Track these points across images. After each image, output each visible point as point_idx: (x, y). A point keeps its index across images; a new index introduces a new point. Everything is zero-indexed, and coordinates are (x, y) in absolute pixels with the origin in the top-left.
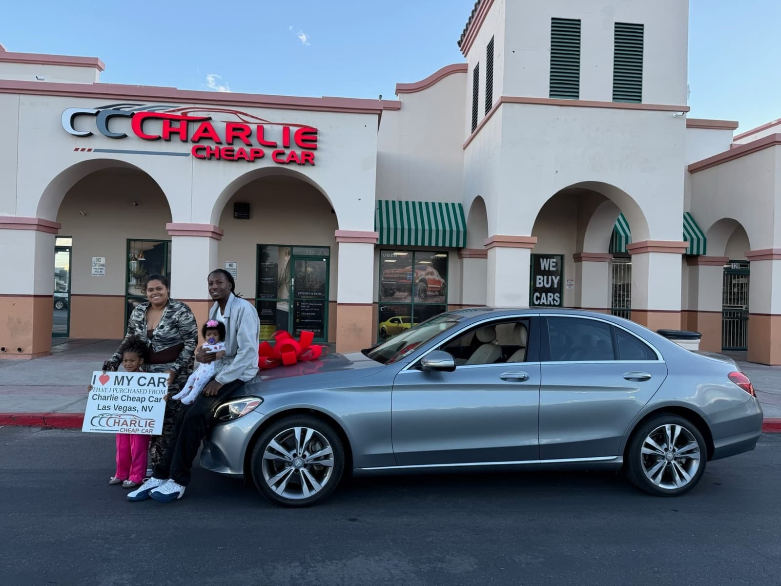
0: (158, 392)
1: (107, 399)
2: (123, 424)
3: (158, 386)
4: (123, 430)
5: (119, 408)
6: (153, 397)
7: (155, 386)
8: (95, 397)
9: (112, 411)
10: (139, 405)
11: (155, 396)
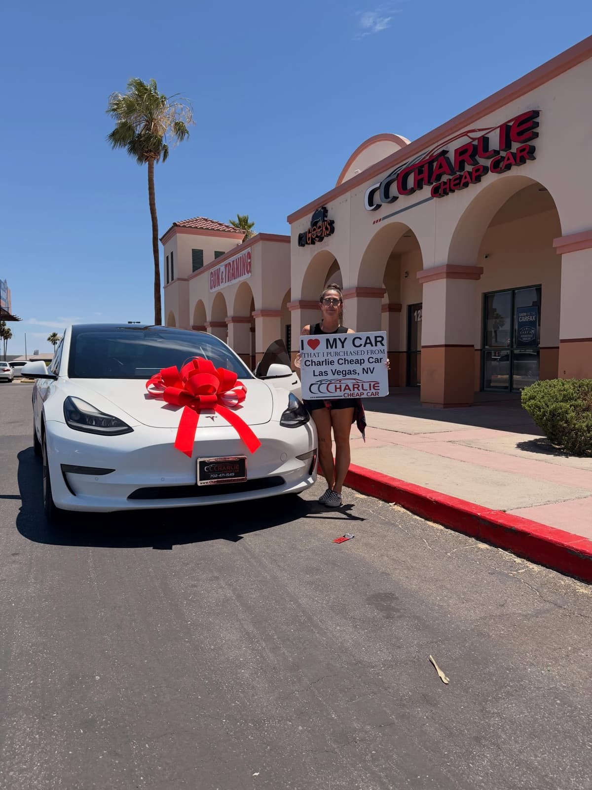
0: (377, 352)
1: (323, 365)
2: (345, 389)
3: (376, 345)
4: (346, 395)
5: (337, 373)
6: (373, 358)
7: (372, 346)
8: (308, 363)
9: (330, 376)
10: (358, 368)
11: (375, 356)
